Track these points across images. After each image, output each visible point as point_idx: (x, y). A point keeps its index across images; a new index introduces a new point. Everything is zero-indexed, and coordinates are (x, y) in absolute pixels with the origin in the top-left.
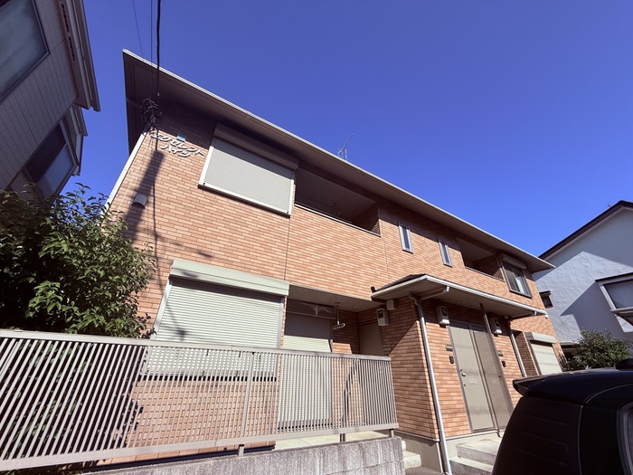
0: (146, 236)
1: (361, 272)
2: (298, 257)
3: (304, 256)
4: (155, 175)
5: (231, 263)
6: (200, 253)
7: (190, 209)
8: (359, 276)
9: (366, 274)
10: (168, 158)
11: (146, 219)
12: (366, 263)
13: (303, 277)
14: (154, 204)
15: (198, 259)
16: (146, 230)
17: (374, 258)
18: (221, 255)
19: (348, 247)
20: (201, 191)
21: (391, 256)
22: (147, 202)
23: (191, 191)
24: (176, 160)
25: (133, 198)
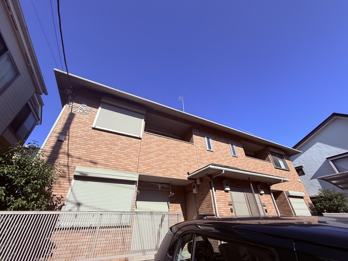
0: (63, 156)
1: (182, 165)
2: (145, 159)
3: (149, 158)
4: (70, 125)
5: (108, 166)
6: (91, 162)
7: (88, 140)
8: (181, 167)
9: (185, 165)
10: (77, 115)
11: (64, 147)
12: (184, 159)
13: (148, 170)
14: (69, 139)
15: (90, 165)
16: (64, 153)
17: (190, 156)
18: (103, 162)
19: (174, 151)
20: (94, 130)
21: (200, 154)
22: (65, 139)
23: (88, 131)
24: (81, 116)
25: (58, 137)
